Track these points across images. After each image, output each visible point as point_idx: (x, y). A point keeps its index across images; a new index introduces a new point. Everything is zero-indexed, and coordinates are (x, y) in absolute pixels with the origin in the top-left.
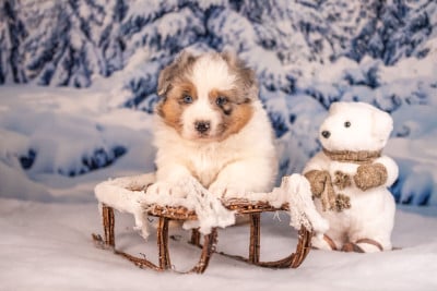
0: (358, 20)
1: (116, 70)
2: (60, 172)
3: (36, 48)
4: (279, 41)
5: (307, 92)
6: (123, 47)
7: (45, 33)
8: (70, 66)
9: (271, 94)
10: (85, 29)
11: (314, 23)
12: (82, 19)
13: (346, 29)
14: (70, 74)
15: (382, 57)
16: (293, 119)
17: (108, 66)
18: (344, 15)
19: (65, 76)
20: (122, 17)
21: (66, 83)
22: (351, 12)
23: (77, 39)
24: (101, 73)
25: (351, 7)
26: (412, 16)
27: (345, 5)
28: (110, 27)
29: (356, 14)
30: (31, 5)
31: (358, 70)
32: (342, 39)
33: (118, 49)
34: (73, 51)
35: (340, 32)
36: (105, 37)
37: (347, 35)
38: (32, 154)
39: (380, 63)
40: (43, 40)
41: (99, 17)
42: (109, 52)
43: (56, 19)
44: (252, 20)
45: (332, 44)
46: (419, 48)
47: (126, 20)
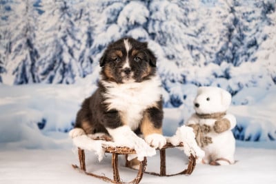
0: (218, 43)
1: (88, 74)
2: (60, 130)
3: (44, 64)
4: (176, 56)
5: (193, 83)
6: (91, 61)
7: (49, 55)
8: (63, 72)
9: (173, 84)
10: (71, 52)
11: (195, 45)
12: (69, 47)
13: (212, 48)
14: (63, 77)
15: (232, 62)
16: (185, 97)
17: (84, 72)
18: (211, 40)
19: (61, 78)
20: (90, 45)
21: (61, 82)
22: (214, 38)
23: (66, 58)
24: (80, 76)
25: (214, 36)
26: (248, 40)
27: (211, 35)
28: (84, 51)
29: (218, 40)
30: (41, 40)
31: (220, 70)
32: (210, 53)
33: (89, 63)
34: (64, 65)
35: (209, 50)
36: (81, 57)
37: (213, 51)
38: (44, 121)
39: (231, 65)
40: (48, 59)
41: (78, 46)
42: (84, 64)
43: (55, 48)
44: (161, 45)
45: (205, 56)
46: (252, 57)
47: (93, 47)
